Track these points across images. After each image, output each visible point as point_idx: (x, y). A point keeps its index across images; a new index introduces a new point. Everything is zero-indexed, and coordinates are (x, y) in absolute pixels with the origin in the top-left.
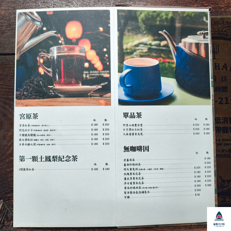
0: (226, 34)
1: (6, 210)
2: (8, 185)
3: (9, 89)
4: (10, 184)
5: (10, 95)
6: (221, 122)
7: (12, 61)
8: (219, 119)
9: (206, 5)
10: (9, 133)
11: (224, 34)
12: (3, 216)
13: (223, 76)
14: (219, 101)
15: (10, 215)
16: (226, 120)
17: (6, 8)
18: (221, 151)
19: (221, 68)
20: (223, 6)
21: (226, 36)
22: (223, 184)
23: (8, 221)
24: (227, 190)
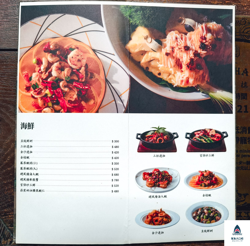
0: (247, 36)
1: (2, 227)
2: (4, 199)
3: (5, 90)
4: (7, 198)
5: (7, 97)
6: (239, 132)
7: (10, 58)
8: (238, 129)
9: (228, 3)
10: (6, 140)
13: (243, 82)
14: (238, 109)
15: (7, 232)
16: (244, 130)
18: (238, 163)
19: (242, 73)
20: (245, 4)
21: (248, 38)
22: (239, 198)
23: (4, 239)
24: (243, 205)
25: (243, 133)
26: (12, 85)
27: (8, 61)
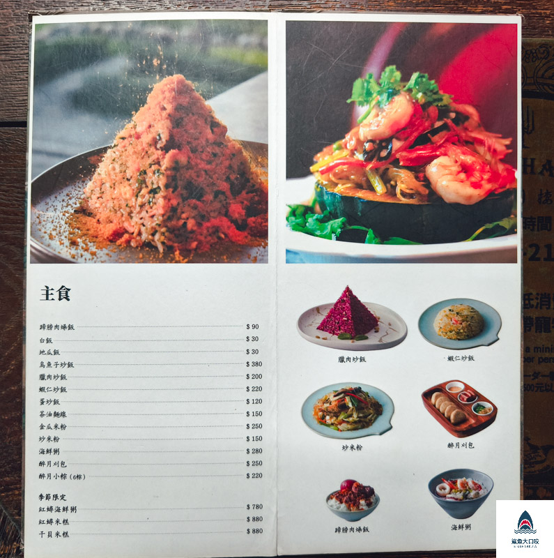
0: (552, 85)
2: (5, 454)
3: (4, 213)
4: (10, 451)
5: (8, 229)
6: (533, 305)
7: (13, 143)
8: (529, 297)
9: (507, 9)
10: (7, 325)
11: (548, 85)
13: (541, 190)
14: (531, 252)
15: (11, 526)
16: (546, 301)
18: (530, 376)
19: (539, 170)
20: (548, 12)
22: (532, 455)
23: (5, 542)
24: (542, 470)
25: (541, 308)
26: (18, 203)
27: (10, 150)
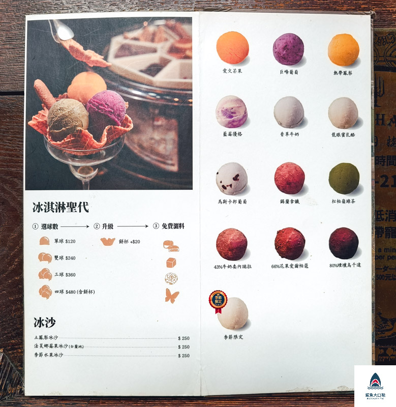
1: (8, 366)
2: (11, 324)
3: (10, 155)
4: (15, 322)
5: (13, 167)
6: (384, 219)
7: (16, 106)
8: (381, 213)
9: (365, 8)
10: (12, 234)
11: (394, 61)
12: (4, 377)
13: (389, 137)
14: (382, 181)
15: (16, 374)
16: (393, 216)
17: (4, 8)
18: (381, 269)
19: (388, 122)
20: (394, 9)
22: (383, 325)
24: (390, 336)
25: (389, 221)
27: (13, 111)
